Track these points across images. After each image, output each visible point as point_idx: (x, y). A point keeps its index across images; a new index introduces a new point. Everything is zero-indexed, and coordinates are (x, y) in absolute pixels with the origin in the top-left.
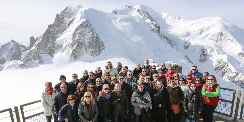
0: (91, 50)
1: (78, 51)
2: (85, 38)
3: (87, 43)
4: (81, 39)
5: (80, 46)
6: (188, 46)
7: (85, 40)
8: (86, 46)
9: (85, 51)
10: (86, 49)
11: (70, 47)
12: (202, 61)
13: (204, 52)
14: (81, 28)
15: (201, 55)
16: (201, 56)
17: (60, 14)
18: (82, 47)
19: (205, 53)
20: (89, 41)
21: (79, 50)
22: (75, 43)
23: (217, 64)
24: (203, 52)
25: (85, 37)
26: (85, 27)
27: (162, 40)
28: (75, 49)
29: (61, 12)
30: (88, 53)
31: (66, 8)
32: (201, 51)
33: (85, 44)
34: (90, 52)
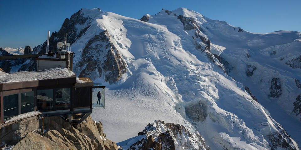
0: (107, 73)
1: (88, 73)
2: (100, 55)
3: (102, 62)
4: (95, 57)
5: (92, 66)
6: (252, 71)
7: (99, 57)
8: (101, 67)
9: (98, 73)
10: (100, 71)
11: (78, 66)
12: (274, 96)
13: (276, 82)
14: (97, 41)
15: (272, 86)
16: (271, 88)
17: (69, 19)
18: (95, 68)
19: (278, 84)
20: (105, 59)
21: (91, 72)
22: (85, 62)
23: (296, 102)
24: (274, 82)
25: (101, 53)
26: (101, 40)
27: (212, 62)
28: (85, 69)
29: (72, 16)
30: (102, 76)
31: (79, 11)
32: (271, 80)
33: (99, 63)
34: (106, 76)
